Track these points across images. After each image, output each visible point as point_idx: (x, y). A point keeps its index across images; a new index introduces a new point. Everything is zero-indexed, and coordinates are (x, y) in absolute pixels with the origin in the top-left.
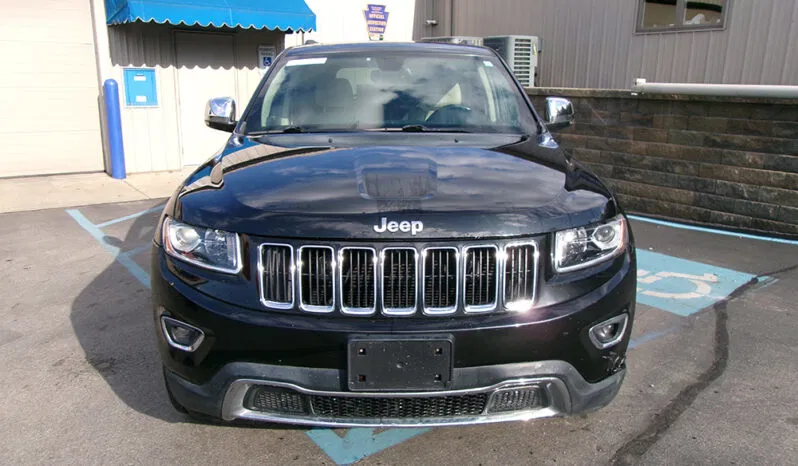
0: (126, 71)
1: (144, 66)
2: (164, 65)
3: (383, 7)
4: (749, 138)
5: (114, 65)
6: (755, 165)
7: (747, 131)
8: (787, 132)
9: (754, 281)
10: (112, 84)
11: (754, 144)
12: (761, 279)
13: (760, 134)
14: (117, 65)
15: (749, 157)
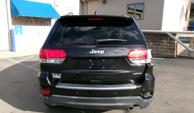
0: (15, 27)
1: (20, 26)
2: (24, 25)
3: (72, 13)
4: (150, 40)
5: (12, 25)
6: (151, 45)
7: (150, 39)
8: (157, 39)
9: (154, 65)
10: (12, 30)
11: (151, 41)
12: (155, 65)
13: (152, 39)
14: (13, 25)
15: (151, 43)
